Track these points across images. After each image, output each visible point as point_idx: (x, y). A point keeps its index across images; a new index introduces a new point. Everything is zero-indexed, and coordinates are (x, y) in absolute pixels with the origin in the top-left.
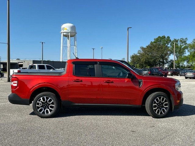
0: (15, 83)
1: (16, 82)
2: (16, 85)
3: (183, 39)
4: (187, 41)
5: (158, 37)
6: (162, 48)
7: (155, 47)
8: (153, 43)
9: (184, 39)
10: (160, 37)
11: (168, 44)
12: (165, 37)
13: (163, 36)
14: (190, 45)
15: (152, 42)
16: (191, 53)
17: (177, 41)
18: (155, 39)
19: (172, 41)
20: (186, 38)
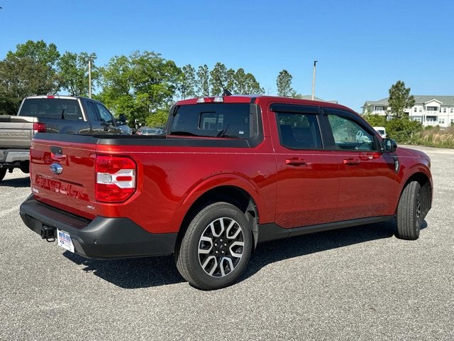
0: (129, 179)
1: (131, 173)
2: (131, 184)
3: (85, 54)
4: (95, 60)
5: (29, 42)
6: (38, 70)
7: (22, 66)
8: (14, 55)
9: (89, 55)
10: (32, 42)
11: (53, 64)
12: (44, 45)
13: (39, 42)
14: (102, 70)
15: (10, 53)
16: (104, 89)
17: (74, 58)
18: (18, 47)
19: (62, 56)
20: (94, 54)
